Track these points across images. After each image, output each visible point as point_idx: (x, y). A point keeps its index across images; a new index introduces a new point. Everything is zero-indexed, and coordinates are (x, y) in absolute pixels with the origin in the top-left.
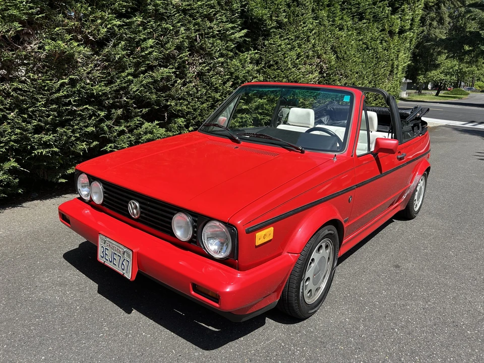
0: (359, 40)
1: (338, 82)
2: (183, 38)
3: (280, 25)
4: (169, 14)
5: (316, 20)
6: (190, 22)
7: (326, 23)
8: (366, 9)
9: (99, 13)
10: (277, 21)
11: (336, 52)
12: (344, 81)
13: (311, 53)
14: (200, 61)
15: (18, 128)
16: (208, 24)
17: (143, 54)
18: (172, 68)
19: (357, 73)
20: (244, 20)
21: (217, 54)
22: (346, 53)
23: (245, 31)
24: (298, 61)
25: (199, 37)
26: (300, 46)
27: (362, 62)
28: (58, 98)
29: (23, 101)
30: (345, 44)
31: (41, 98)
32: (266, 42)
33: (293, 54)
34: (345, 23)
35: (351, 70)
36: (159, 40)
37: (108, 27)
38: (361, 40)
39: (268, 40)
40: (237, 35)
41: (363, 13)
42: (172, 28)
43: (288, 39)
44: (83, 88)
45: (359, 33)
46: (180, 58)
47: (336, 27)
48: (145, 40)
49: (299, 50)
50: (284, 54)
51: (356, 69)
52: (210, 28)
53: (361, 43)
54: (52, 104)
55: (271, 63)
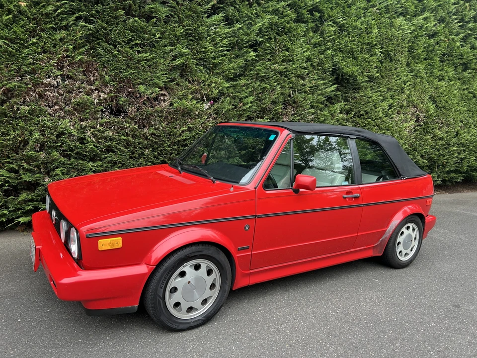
0: (464, 90)
1: (438, 131)
2: (278, 94)
3: (371, 79)
4: (267, 77)
5: (412, 72)
6: (285, 81)
7: (423, 74)
8: (471, 60)
9: (214, 79)
10: (368, 76)
11: (434, 102)
12: (445, 129)
13: (405, 103)
14: (293, 113)
15: (150, 162)
16: (302, 82)
17: (244, 108)
18: (267, 119)
19: (462, 122)
20: (335, 76)
21: (308, 106)
22: (447, 102)
23: (336, 86)
24: (390, 110)
25: (292, 93)
26: (392, 97)
27: (468, 111)
28: (179, 141)
29: (155, 142)
30: (446, 93)
31: (168, 141)
32: (357, 95)
33: (385, 105)
34: (446, 74)
35: (454, 119)
36: (259, 97)
37: (219, 89)
38: (467, 88)
39: (358, 93)
40: (328, 90)
41: (468, 63)
42: (269, 87)
43: (380, 91)
44: (197, 134)
45: (464, 83)
46: (275, 111)
47: (435, 78)
48: (247, 97)
49: (391, 101)
50: (375, 104)
51: (460, 117)
52: (303, 85)
53: (466, 92)
54: (175, 145)
55: (361, 113)
